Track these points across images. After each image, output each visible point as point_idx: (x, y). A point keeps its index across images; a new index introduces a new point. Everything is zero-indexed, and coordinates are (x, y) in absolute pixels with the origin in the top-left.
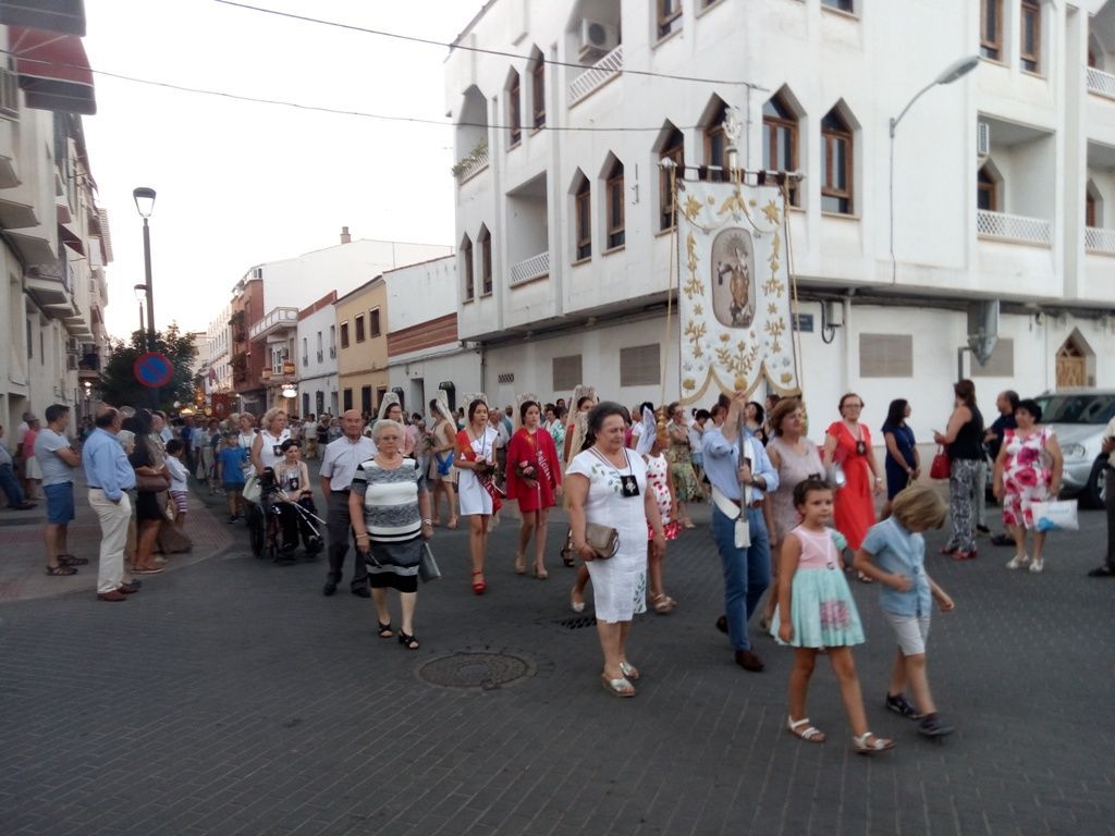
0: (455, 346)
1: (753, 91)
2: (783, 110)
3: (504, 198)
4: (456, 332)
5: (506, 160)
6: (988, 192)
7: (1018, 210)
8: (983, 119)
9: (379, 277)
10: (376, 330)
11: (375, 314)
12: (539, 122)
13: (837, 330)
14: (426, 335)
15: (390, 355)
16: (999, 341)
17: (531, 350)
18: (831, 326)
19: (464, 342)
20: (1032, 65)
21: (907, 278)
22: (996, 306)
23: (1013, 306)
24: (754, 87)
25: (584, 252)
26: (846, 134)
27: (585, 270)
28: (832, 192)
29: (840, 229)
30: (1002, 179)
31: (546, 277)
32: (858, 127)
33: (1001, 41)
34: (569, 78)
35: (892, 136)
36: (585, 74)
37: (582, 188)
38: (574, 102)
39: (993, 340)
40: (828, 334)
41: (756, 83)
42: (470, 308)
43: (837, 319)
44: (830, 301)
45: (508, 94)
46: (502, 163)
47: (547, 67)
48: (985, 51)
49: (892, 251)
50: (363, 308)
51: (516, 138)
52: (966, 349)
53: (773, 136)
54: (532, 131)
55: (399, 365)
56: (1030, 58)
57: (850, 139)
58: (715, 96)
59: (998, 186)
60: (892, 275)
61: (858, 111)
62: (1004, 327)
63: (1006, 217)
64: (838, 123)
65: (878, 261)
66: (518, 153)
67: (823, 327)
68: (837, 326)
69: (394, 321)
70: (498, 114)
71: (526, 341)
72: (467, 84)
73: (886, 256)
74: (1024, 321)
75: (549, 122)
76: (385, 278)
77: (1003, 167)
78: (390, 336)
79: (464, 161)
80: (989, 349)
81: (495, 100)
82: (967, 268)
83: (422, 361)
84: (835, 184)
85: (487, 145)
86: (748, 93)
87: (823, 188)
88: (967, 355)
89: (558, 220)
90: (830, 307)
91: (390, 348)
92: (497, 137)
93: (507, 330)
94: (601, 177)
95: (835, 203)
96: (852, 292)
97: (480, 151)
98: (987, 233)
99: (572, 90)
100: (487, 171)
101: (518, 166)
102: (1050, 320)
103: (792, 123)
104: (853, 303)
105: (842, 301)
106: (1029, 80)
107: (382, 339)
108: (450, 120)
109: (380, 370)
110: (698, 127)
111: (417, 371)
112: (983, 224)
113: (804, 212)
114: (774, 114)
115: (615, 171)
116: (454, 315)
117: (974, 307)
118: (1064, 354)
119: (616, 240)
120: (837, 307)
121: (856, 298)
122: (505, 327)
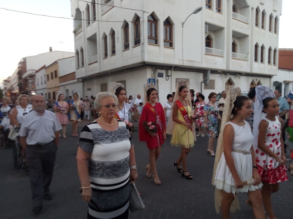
0: (76, 81)
1: (145, 13)
3: (86, 40)
4: (75, 77)
5: (87, 29)
6: (209, 43)
7: (216, 48)
8: (206, 23)
9: (56, 61)
10: (56, 76)
11: (56, 72)
12: (95, 19)
13: (170, 77)
14: (69, 77)
15: (60, 83)
16: (210, 81)
17: (95, 81)
18: (168, 76)
19: (78, 79)
20: (219, 11)
21: (186, 64)
22: (209, 72)
23: (214, 72)
24: (145, 12)
25: (106, 55)
26: (170, 26)
27: (106, 60)
28: (167, 41)
29: (169, 51)
30: (212, 39)
31: (97, 62)
32: (174, 24)
33: (211, 3)
34: (101, 7)
35: (183, 27)
36: (105, 7)
37: (105, 38)
38: (103, 14)
39: (208, 80)
40: (167, 78)
42: (79, 70)
43: (169, 74)
44: (168, 69)
45: (87, 11)
46: (85, 30)
47: (96, 5)
48: (208, 6)
49: (183, 57)
50: (52, 70)
51: (89, 23)
52: (203, 82)
53: (151, 25)
54: (93, 21)
55: (62, 86)
56: (219, 9)
57: (172, 27)
58: (136, 14)
59: (212, 41)
60: (182, 63)
61: (173, 19)
62: (211, 77)
63: (214, 49)
64: (168, 23)
65: (179, 59)
66: (89, 27)
67: (166, 76)
68: (170, 76)
69: (61, 74)
70: (84, 16)
71: (94, 79)
72: (76, 8)
73: (181, 58)
74: (218, 76)
75: (97, 19)
76: (58, 61)
77: (213, 36)
78: (60, 77)
79: (76, 29)
80: (208, 82)
81: (83, 12)
82: (202, 62)
83: (68, 84)
84: (168, 39)
85: (82, 25)
86: (143, 13)
87: (164, 40)
88: (203, 84)
89: (99, 46)
90: (168, 71)
91: (60, 81)
92: (84, 23)
93: (88, 76)
94: (110, 35)
95: (168, 44)
96: (173, 67)
97: (80, 26)
98: (208, 53)
99: (102, 10)
100: (82, 32)
101: (89, 31)
102: (224, 75)
103: (156, 22)
104: (174, 70)
105: (171, 70)
106: (218, 14)
107: (58, 79)
108: (72, 18)
109: (57, 87)
110: (132, 22)
111: (67, 87)
112: (207, 51)
113: (159, 46)
114: (152, 19)
115: (113, 33)
116: (74, 72)
117: (204, 71)
118: (228, 84)
119: (114, 52)
120: (169, 71)
121: (175, 69)
122: (87, 75)
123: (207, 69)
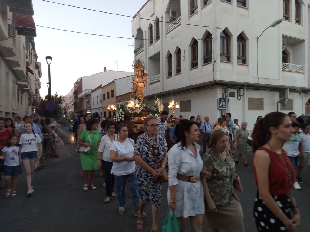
1: (217, 29)
2: (226, 34)
3: (148, 59)
5: (149, 49)
6: (285, 58)
7: (294, 63)
8: (284, 37)
10: (113, 96)
11: (112, 91)
12: (158, 38)
13: (242, 97)
14: (126, 97)
15: (116, 102)
16: (289, 100)
18: (240, 95)
20: (298, 21)
21: (262, 82)
22: (288, 90)
23: (293, 90)
24: (218, 28)
25: (170, 74)
26: (244, 41)
27: (170, 79)
28: (240, 58)
29: (243, 68)
30: (290, 54)
31: (159, 81)
32: (248, 39)
33: (289, 14)
34: (166, 26)
35: (257, 42)
36: (171, 24)
37: (169, 56)
38: (167, 32)
39: (287, 100)
40: (239, 98)
41: (218, 27)
43: (242, 94)
44: (240, 88)
45: (149, 30)
46: (147, 49)
47: (160, 23)
48: (285, 17)
49: (257, 74)
50: (109, 89)
51: (151, 43)
52: (279, 102)
53: (223, 42)
54: (156, 41)
56: (298, 19)
57: (246, 42)
58: (207, 30)
59: (288, 56)
60: (257, 81)
61: (248, 34)
62: (290, 96)
63: (291, 65)
64: (242, 38)
65: (254, 77)
66: (152, 47)
67: (238, 96)
68: (242, 95)
69: (118, 93)
70: (146, 36)
72: (138, 28)
73: (256, 76)
74: (296, 94)
75: (160, 38)
76: (115, 81)
77: (290, 50)
78: (116, 97)
79: (137, 49)
80: (286, 102)
81: (146, 32)
82: (279, 79)
84: (241, 55)
85: (143, 44)
86: (216, 29)
87: (237, 56)
88: (279, 104)
89: (163, 65)
90: (240, 90)
92: (146, 42)
94: (175, 53)
95: (241, 61)
96: (246, 86)
97: (141, 46)
98: (285, 69)
99: (167, 29)
100: (143, 51)
101: (151, 50)
102: (304, 94)
103: (229, 38)
104: (246, 89)
105: (243, 88)
106: (297, 26)
107: (114, 99)
108: (133, 38)
110: (202, 39)
112: (284, 67)
113: (232, 63)
114: (224, 35)
115: (178, 52)
117: (281, 90)
118: (308, 104)
119: (179, 71)
120: (242, 90)
121: (247, 87)
122: (148, 95)
123: (285, 88)
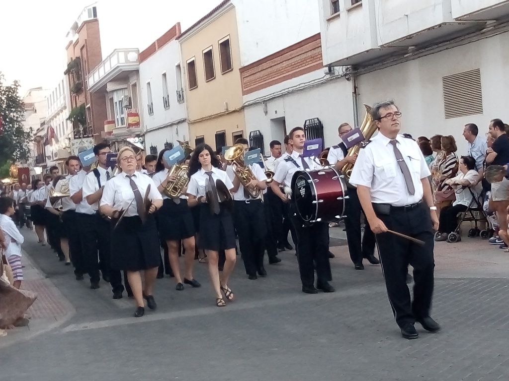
0: (320, 74)
4: (321, 58)
10: (227, 65)
11: (225, 46)
14: (285, 64)
15: (245, 93)
17: (414, 69)
19: (330, 67)
42: (336, 24)
50: (210, 40)
55: (255, 104)
69: (248, 52)
71: (407, 60)
78: (243, 70)
83: (283, 96)
91: (244, 85)
93: (382, 47)
107: (235, 75)
109: (234, 112)
111: (278, 109)
116: (317, 37)
122: (381, 44)
